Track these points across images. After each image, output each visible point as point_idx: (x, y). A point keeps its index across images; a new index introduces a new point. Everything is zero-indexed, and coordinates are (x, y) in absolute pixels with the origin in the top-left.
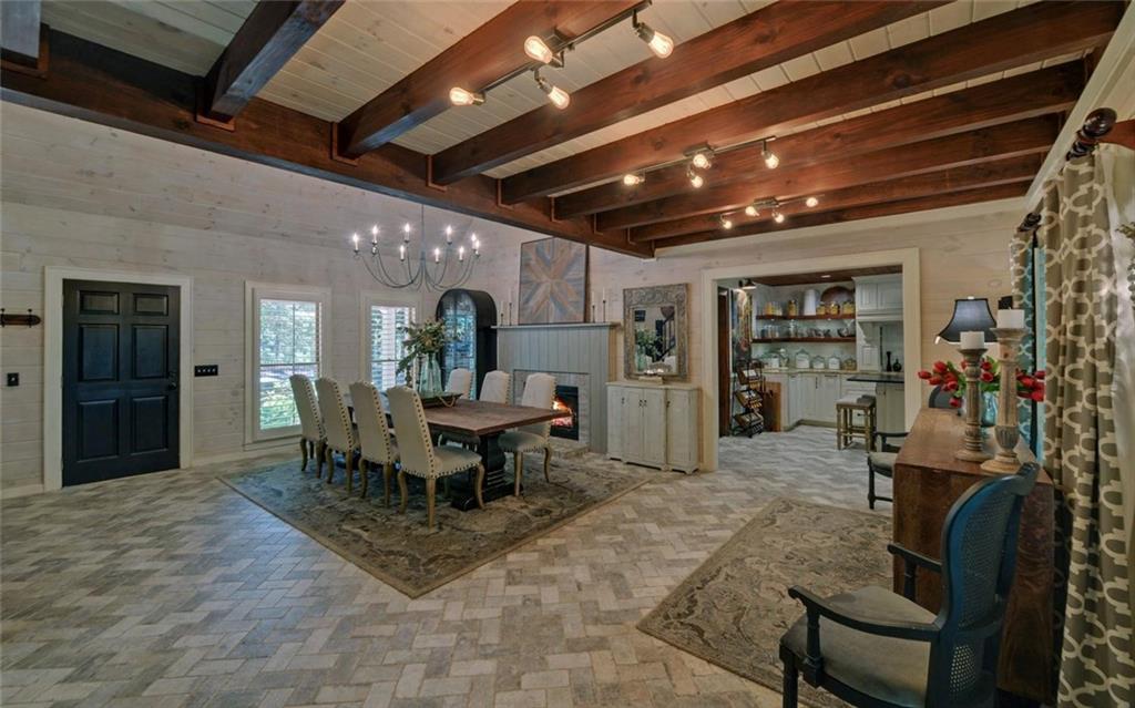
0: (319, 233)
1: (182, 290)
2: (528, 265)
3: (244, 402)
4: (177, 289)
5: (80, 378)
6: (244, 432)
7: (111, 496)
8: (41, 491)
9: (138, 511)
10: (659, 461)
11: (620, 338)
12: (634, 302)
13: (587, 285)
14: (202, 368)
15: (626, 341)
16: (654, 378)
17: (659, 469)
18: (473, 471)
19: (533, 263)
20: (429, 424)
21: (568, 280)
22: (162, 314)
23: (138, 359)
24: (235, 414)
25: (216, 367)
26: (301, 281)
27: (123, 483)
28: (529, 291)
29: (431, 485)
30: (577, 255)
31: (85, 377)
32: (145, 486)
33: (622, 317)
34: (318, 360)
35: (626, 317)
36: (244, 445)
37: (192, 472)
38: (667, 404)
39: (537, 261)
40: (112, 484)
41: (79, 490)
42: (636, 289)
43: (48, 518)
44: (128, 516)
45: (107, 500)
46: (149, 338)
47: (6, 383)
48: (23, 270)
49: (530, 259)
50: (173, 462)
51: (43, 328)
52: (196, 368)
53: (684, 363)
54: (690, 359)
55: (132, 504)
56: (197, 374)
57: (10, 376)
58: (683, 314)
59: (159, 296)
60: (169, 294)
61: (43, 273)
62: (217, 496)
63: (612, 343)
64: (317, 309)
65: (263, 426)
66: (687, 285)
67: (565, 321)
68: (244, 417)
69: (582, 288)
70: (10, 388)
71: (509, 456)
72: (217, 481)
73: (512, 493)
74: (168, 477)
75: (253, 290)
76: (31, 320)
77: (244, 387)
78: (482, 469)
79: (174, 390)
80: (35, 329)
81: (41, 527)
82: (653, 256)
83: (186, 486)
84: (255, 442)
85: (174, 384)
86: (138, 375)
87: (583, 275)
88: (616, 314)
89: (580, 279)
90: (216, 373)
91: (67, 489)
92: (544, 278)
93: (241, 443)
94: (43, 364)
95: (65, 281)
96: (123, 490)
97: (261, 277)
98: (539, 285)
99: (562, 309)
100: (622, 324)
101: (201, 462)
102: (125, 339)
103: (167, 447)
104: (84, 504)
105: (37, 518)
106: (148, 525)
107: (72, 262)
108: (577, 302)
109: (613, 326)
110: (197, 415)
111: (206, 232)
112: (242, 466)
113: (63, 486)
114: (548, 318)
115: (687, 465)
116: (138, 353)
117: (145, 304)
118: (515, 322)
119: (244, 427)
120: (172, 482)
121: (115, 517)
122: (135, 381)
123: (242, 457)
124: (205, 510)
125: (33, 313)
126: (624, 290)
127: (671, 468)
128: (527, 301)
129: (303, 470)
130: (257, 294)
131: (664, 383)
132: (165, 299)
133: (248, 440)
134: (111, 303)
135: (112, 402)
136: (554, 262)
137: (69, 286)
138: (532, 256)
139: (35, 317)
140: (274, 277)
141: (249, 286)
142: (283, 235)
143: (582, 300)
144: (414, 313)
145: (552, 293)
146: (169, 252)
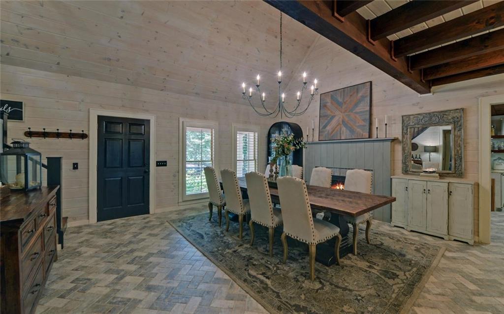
0: (213, 92)
1: (151, 121)
2: (325, 106)
3: (179, 180)
4: (149, 121)
5: (105, 166)
6: (178, 195)
7: (117, 229)
8: (87, 223)
9: (130, 242)
10: (443, 232)
11: (399, 148)
12: (411, 124)
13: (371, 115)
14: (159, 162)
15: (404, 150)
16: (434, 174)
17: (443, 238)
18: (335, 238)
19: (329, 104)
20: (311, 204)
21: (356, 113)
22: (141, 134)
23: (131, 157)
24: (174, 186)
25: (166, 162)
26: (205, 118)
27: (123, 221)
28: (327, 121)
29: (313, 249)
30: (363, 97)
31: (108, 165)
32: (135, 224)
33: (401, 133)
34: (212, 159)
35: (404, 134)
36: (178, 203)
37: (156, 216)
38: (450, 193)
39: (332, 103)
40: (119, 221)
41: (104, 224)
42: (412, 115)
43: (87, 243)
44: (125, 246)
45: (116, 233)
46: (136, 147)
47: (72, 168)
48: (80, 110)
49: (327, 103)
50: (146, 210)
51: (89, 140)
52: (157, 162)
53: (461, 165)
54: (466, 162)
55: (127, 237)
56: (157, 166)
57: (74, 164)
58: (460, 130)
59: (141, 125)
60: (145, 123)
61: (89, 112)
62: (169, 235)
63: (393, 151)
64: (212, 132)
65: (188, 193)
66: (463, 109)
67: (353, 137)
68: (179, 188)
69: (368, 117)
70: (74, 170)
71: (350, 226)
72: (168, 224)
73: (352, 252)
74: (144, 219)
75: (183, 122)
76: (83, 136)
77: (179, 172)
78: (340, 237)
79: (147, 173)
80: (85, 140)
81: (83, 249)
82: (430, 92)
83: (153, 226)
84: (183, 202)
85: (147, 170)
86: (131, 165)
87: (368, 108)
88: (396, 131)
89: (367, 111)
90: (166, 165)
91: (99, 223)
92: (337, 113)
93: (177, 202)
94: (89, 159)
95: (98, 116)
96: (124, 226)
97: (186, 115)
98: (333, 117)
99: (352, 131)
100: (400, 138)
101: (159, 211)
102: (125, 147)
103: (144, 203)
104: (105, 234)
105: (82, 242)
106: (136, 254)
107: (102, 106)
108: (364, 126)
109: (394, 140)
110: (157, 187)
111: (162, 92)
112: (178, 214)
113: (98, 221)
114: (341, 137)
115: (469, 237)
116: (131, 154)
117: (134, 129)
118: (316, 139)
119: (178, 194)
120: (147, 223)
121: (119, 246)
122: (129, 168)
123: (178, 209)
124: (164, 245)
125: (84, 132)
126: (403, 116)
127: (453, 238)
128: (325, 127)
129: (210, 220)
130: (185, 123)
131: (440, 179)
132: (143, 126)
133: (180, 200)
134: (119, 128)
135: (120, 178)
136: (345, 103)
137: (100, 118)
138: (328, 100)
139: (86, 134)
140: (192, 116)
141: (181, 120)
142: (196, 94)
143: (367, 124)
144: (257, 135)
145: (343, 121)
146: (145, 102)
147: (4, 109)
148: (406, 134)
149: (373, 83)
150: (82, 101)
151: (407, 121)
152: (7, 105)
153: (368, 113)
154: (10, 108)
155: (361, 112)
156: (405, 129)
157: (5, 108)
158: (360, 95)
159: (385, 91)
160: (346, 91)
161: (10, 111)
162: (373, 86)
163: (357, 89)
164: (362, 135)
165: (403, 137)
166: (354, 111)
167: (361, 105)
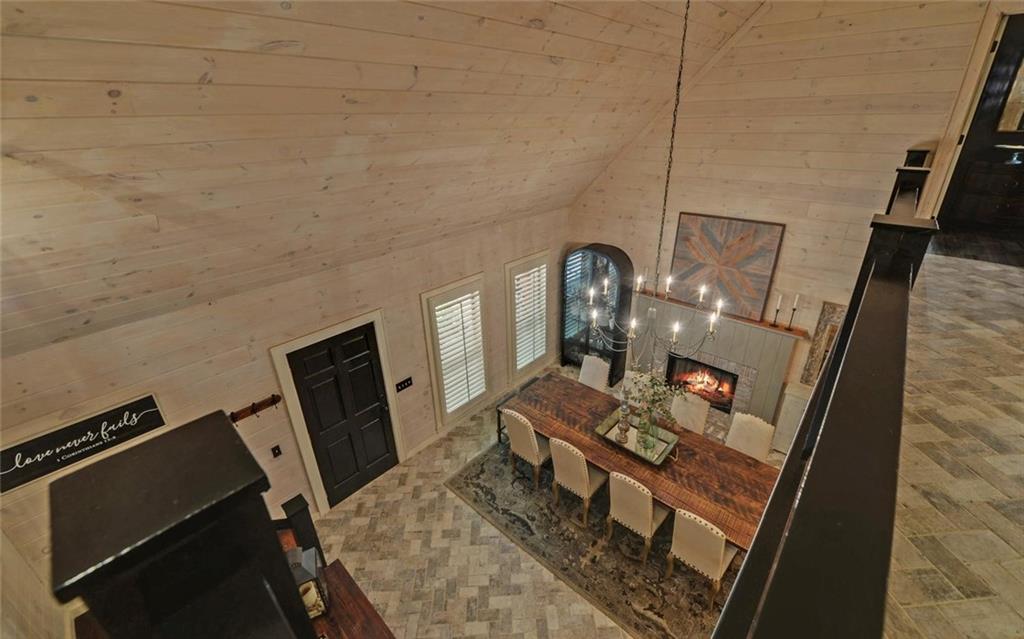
11: (805, 347)
15: (812, 352)
21: (747, 274)
49: (693, 235)
89: (766, 277)
92: (710, 261)
100: (812, 333)
126: (825, 303)
147: (125, 422)
148: (823, 331)
149: (787, 228)
150: (252, 341)
151: (829, 314)
152: (127, 413)
153: (768, 281)
154: (134, 415)
155: (755, 275)
156: (822, 323)
157: (125, 420)
158: (759, 243)
159: (805, 250)
160: (734, 226)
161: (136, 420)
162: (787, 235)
163: (756, 231)
164: (750, 313)
165: (817, 334)
166: (742, 269)
167: (757, 262)
